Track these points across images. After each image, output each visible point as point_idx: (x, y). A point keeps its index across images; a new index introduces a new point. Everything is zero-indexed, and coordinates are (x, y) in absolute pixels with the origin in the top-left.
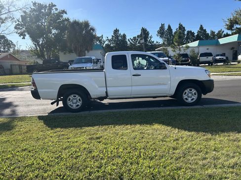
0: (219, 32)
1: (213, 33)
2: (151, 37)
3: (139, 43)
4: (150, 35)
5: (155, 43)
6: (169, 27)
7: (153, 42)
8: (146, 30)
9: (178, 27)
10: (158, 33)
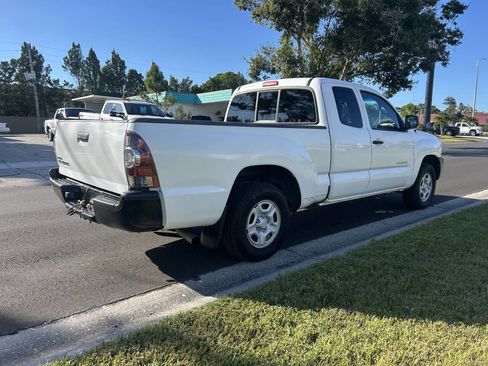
0: (185, 81)
1: (174, 81)
2: (48, 69)
3: (17, 78)
4: (45, 65)
5: (61, 83)
6: (92, 54)
7: (57, 82)
8: (34, 52)
9: (110, 57)
10: (67, 63)
